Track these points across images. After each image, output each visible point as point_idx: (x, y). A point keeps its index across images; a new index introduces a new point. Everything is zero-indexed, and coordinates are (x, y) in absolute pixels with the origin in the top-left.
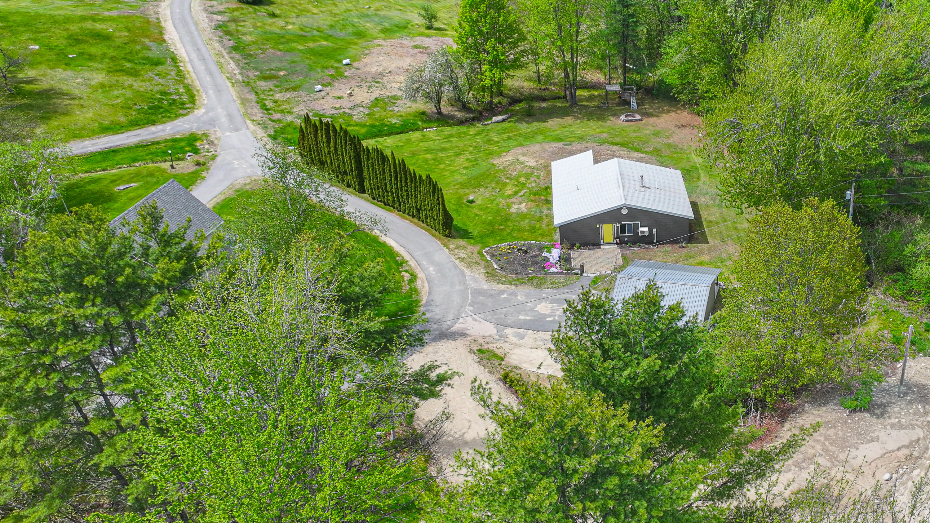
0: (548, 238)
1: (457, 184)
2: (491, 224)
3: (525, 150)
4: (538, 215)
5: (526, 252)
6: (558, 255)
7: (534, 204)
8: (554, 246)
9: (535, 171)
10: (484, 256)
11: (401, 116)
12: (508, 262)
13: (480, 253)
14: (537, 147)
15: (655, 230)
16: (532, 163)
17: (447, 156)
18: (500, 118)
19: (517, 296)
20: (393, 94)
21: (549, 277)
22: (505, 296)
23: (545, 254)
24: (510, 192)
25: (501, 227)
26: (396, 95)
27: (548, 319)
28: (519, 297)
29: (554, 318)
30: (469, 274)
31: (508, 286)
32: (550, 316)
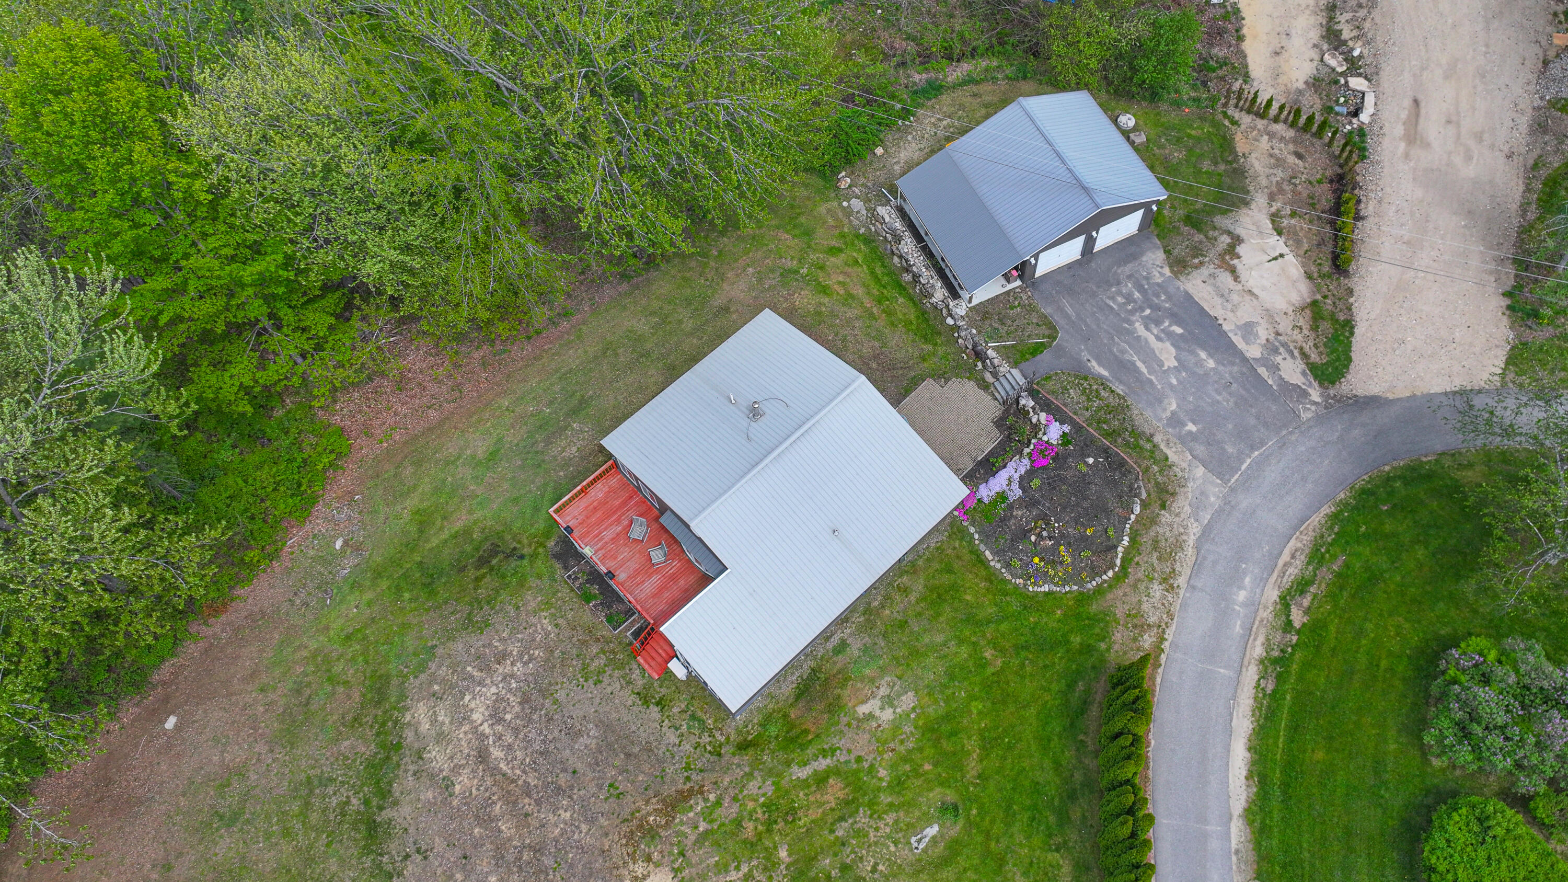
27: (1179, 330)
28: (1174, 407)
29: (1170, 325)
30: (1195, 525)
31: (1162, 446)
32: (1170, 335)
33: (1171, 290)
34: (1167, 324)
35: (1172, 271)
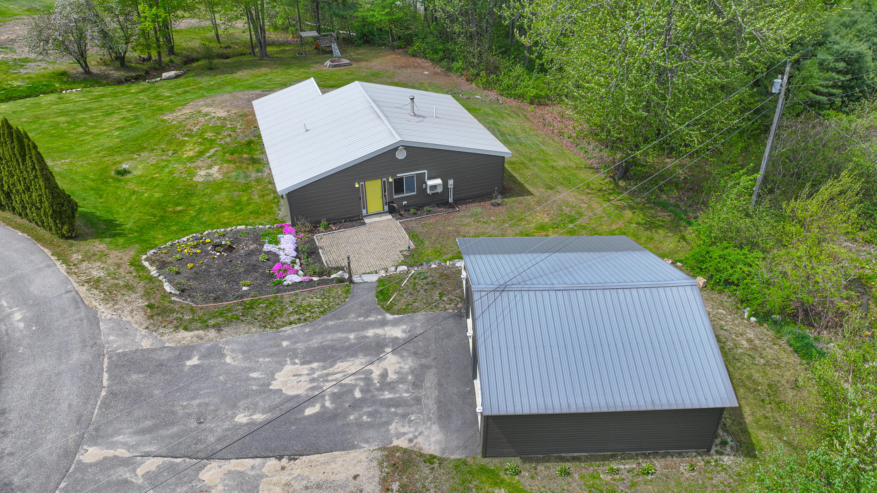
0: (268, 217)
1: (102, 150)
2: (159, 204)
3: (209, 101)
4: (243, 181)
5: (230, 249)
6: (293, 247)
7: (232, 166)
8: (282, 229)
9: (228, 123)
10: (144, 268)
11: (29, 78)
12: (197, 275)
13: (136, 264)
14: (227, 96)
15: (451, 182)
16: (221, 113)
17: (92, 117)
18: (172, 73)
19: (223, 356)
20: (23, 56)
21: (287, 296)
22: (195, 361)
23: (267, 247)
24: (191, 154)
25: (179, 208)
26: (26, 58)
27: (309, 411)
28: (228, 360)
29: (323, 406)
30: (109, 316)
31: (201, 332)
32: (311, 400)
33: (370, 433)
34: (328, 404)
35: (397, 449)
